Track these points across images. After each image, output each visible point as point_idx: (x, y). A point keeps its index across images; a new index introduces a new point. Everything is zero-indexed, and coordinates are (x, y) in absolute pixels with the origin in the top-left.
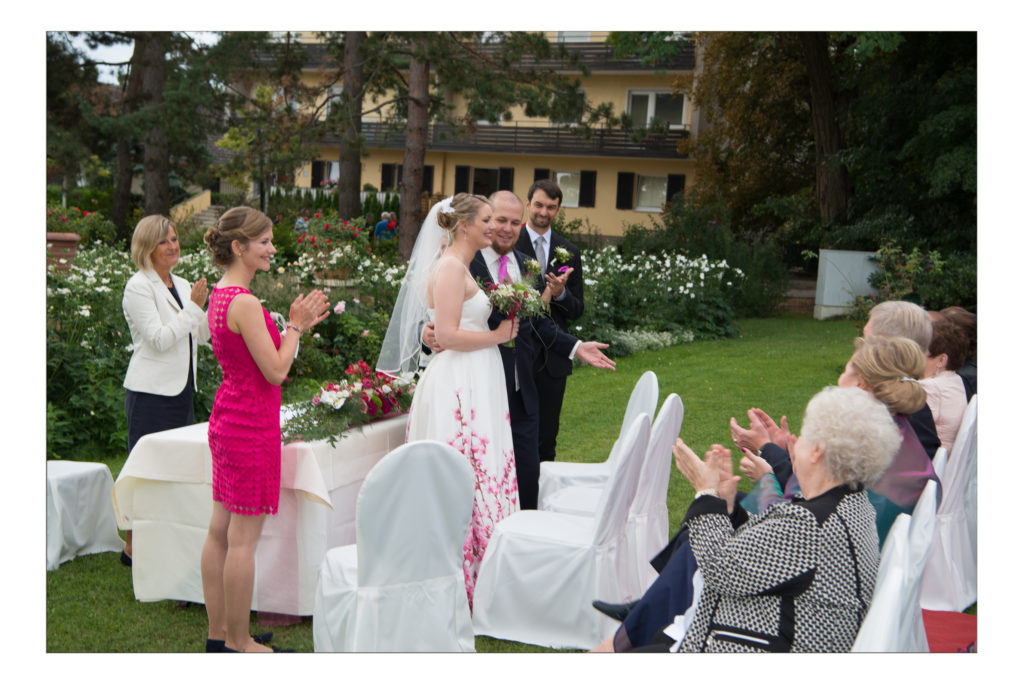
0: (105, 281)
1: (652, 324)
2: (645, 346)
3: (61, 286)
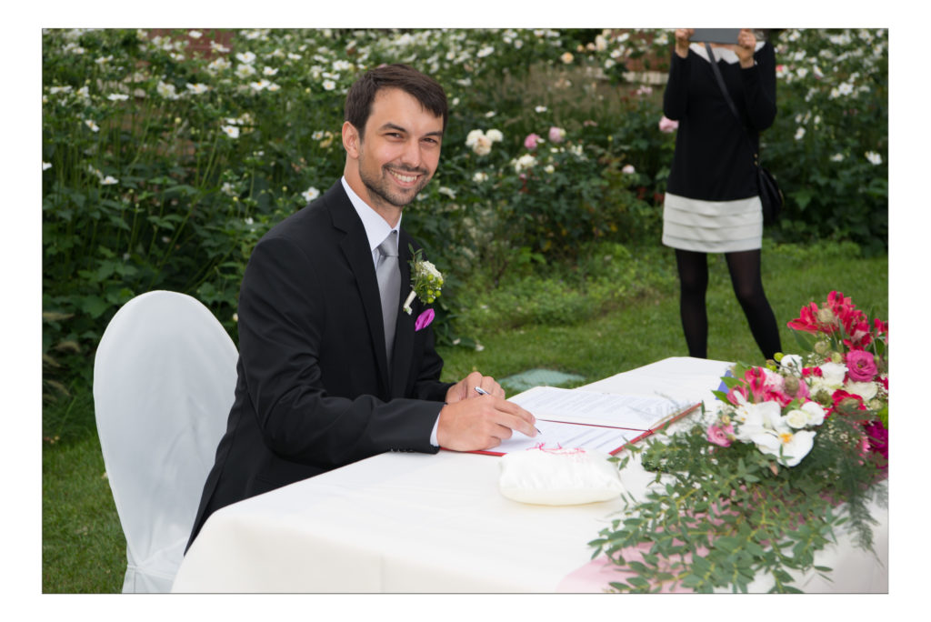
0: (269, 71)
3: (194, 81)
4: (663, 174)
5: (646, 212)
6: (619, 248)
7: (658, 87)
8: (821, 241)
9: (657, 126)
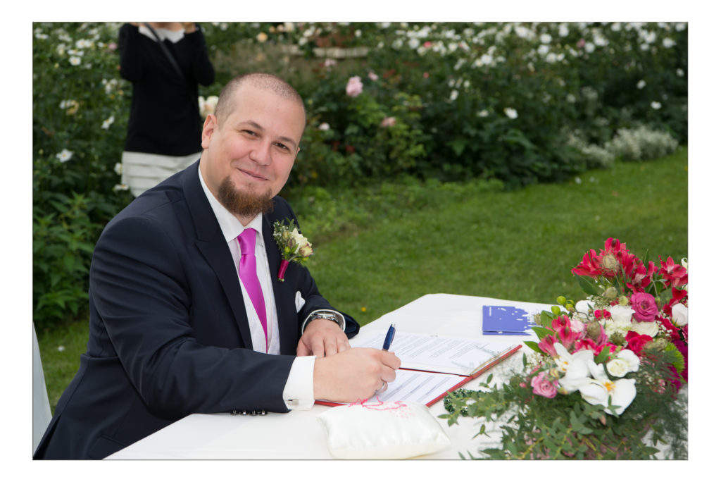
4: (351, 130)
5: (340, 160)
6: (320, 191)
7: (340, 60)
8: (474, 180)
9: (344, 91)
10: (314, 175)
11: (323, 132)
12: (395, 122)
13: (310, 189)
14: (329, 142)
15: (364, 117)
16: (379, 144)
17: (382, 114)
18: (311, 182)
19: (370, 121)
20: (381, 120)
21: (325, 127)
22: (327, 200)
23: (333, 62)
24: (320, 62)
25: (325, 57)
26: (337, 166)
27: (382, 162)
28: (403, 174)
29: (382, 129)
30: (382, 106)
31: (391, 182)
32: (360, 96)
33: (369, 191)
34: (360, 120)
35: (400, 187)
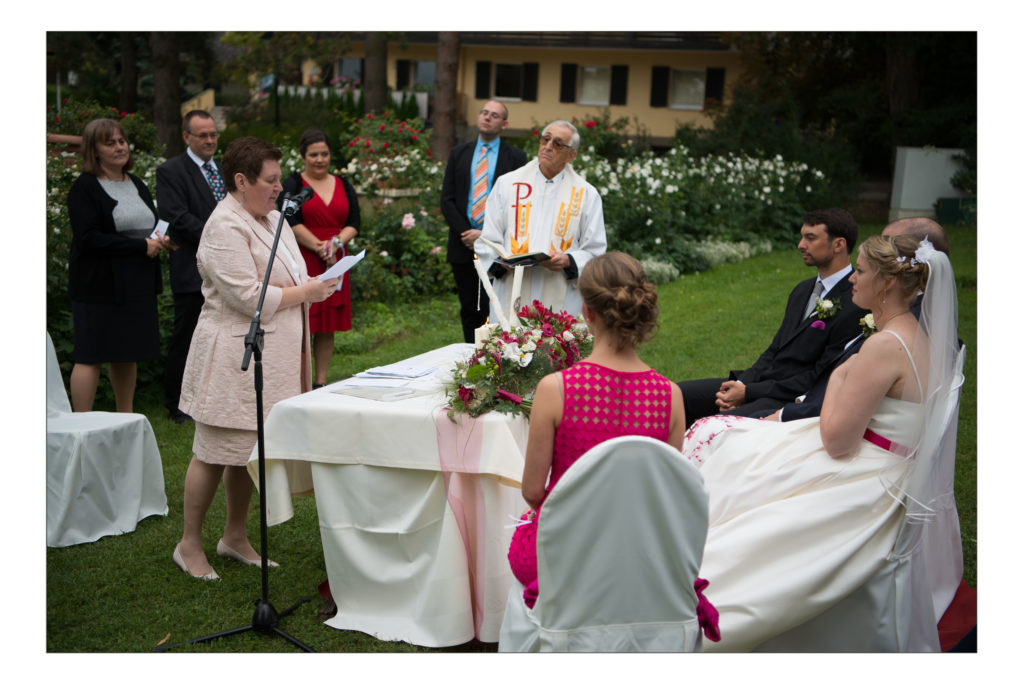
1: (727, 233)
2: (724, 259)
4: (406, 256)
5: (397, 281)
6: (380, 305)
7: (396, 199)
9: (400, 225)
10: (375, 293)
11: (382, 257)
12: (441, 251)
13: (372, 304)
14: (387, 267)
15: (416, 246)
16: (428, 268)
17: (432, 244)
18: (373, 298)
19: (422, 249)
20: (431, 248)
21: (385, 254)
22: (387, 312)
23: (390, 201)
24: (380, 200)
25: (384, 197)
26: (394, 286)
27: (431, 283)
28: (449, 293)
29: (431, 256)
30: (430, 238)
31: (438, 299)
32: (413, 228)
33: (421, 307)
34: (413, 249)
35: (445, 303)
